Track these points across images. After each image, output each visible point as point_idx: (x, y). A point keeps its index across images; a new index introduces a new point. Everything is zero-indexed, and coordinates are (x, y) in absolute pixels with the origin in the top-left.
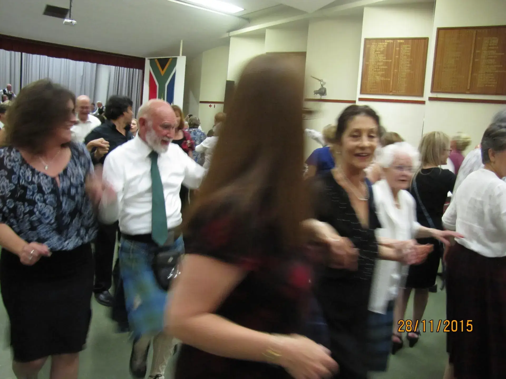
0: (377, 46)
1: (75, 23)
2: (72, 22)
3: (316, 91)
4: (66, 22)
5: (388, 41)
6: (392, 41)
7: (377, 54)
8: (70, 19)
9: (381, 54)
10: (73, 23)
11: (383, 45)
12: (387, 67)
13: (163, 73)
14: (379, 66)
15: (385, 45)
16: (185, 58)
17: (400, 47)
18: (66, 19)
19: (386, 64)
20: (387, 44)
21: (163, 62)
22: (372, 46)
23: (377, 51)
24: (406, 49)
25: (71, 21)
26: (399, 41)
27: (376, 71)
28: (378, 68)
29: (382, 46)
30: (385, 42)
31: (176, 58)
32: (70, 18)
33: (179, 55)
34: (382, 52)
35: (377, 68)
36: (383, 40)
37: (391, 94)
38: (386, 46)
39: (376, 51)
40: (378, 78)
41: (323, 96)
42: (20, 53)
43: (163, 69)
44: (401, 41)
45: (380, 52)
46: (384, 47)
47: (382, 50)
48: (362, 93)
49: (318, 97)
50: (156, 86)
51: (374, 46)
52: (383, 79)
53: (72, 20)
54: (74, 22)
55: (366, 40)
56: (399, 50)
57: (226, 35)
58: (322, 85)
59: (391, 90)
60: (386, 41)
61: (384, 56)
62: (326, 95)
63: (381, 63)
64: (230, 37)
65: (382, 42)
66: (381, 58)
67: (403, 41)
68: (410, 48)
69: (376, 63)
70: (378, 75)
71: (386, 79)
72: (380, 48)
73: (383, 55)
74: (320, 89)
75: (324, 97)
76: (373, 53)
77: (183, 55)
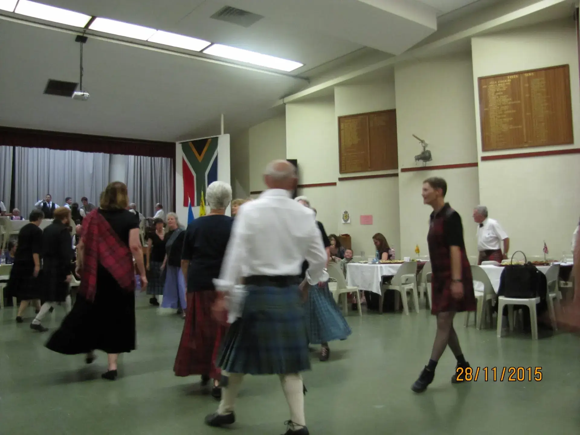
0: (496, 85)
1: (88, 96)
2: (83, 95)
3: (418, 156)
4: (76, 96)
5: (512, 77)
6: (517, 76)
7: (499, 95)
8: (81, 92)
9: (503, 95)
10: (85, 96)
11: (505, 83)
12: (515, 111)
13: (200, 159)
14: (503, 111)
15: (507, 82)
16: (228, 136)
17: (529, 82)
18: (76, 92)
19: (514, 106)
20: (510, 80)
21: (200, 145)
22: (490, 86)
23: (498, 92)
24: (538, 84)
25: (82, 93)
26: (526, 75)
27: (501, 118)
28: (503, 114)
29: (503, 84)
30: (507, 79)
31: (217, 138)
32: (81, 90)
33: (220, 134)
34: (505, 93)
35: (501, 115)
36: (504, 77)
37: (527, 145)
38: (509, 83)
39: (496, 92)
40: (505, 128)
41: (428, 162)
42: (12, 148)
43: (200, 154)
44: (530, 74)
45: (502, 93)
46: (507, 85)
47: (504, 89)
48: (484, 149)
49: (421, 164)
50: (192, 177)
51: (492, 86)
52: (511, 127)
53: (84, 92)
54: (87, 94)
55: (480, 79)
56: (530, 88)
57: (281, 102)
58: (424, 148)
59: (525, 141)
60: (508, 77)
61: (508, 98)
62: (431, 160)
63: (506, 107)
64: (285, 104)
65: (503, 80)
66: (505, 99)
67: (533, 74)
68: (544, 82)
69: (498, 108)
70: (504, 123)
71: (517, 127)
72: (501, 88)
73: (508, 96)
74: (423, 153)
75: (429, 164)
76: (493, 94)
77: (225, 133)
